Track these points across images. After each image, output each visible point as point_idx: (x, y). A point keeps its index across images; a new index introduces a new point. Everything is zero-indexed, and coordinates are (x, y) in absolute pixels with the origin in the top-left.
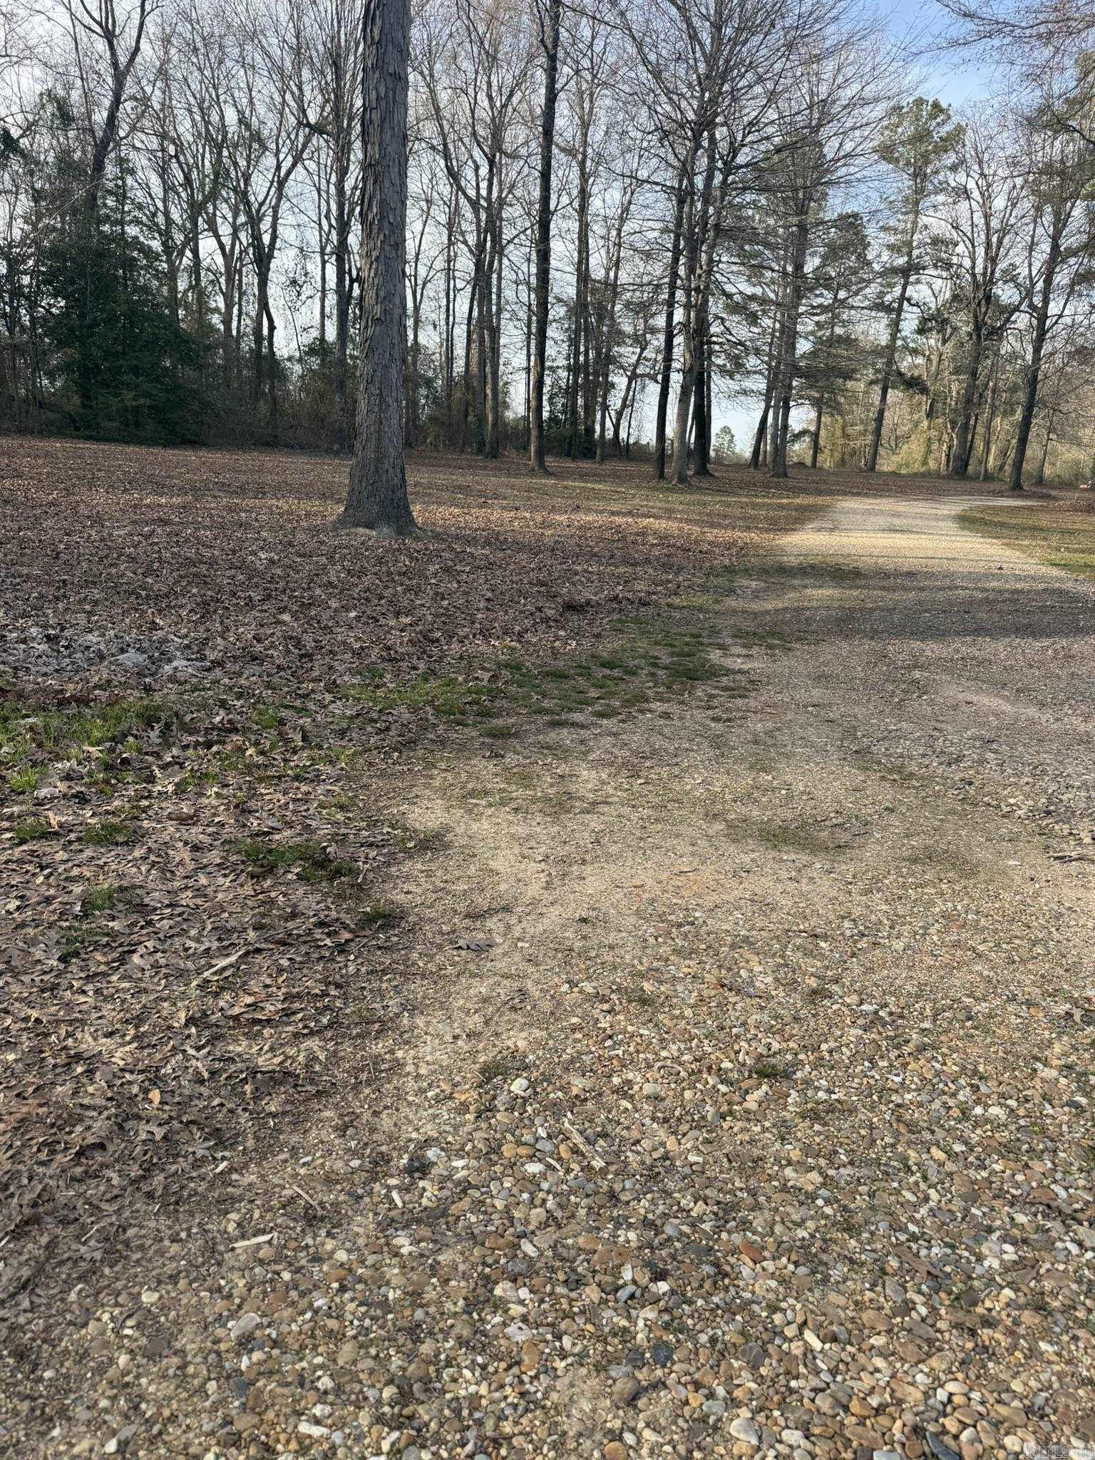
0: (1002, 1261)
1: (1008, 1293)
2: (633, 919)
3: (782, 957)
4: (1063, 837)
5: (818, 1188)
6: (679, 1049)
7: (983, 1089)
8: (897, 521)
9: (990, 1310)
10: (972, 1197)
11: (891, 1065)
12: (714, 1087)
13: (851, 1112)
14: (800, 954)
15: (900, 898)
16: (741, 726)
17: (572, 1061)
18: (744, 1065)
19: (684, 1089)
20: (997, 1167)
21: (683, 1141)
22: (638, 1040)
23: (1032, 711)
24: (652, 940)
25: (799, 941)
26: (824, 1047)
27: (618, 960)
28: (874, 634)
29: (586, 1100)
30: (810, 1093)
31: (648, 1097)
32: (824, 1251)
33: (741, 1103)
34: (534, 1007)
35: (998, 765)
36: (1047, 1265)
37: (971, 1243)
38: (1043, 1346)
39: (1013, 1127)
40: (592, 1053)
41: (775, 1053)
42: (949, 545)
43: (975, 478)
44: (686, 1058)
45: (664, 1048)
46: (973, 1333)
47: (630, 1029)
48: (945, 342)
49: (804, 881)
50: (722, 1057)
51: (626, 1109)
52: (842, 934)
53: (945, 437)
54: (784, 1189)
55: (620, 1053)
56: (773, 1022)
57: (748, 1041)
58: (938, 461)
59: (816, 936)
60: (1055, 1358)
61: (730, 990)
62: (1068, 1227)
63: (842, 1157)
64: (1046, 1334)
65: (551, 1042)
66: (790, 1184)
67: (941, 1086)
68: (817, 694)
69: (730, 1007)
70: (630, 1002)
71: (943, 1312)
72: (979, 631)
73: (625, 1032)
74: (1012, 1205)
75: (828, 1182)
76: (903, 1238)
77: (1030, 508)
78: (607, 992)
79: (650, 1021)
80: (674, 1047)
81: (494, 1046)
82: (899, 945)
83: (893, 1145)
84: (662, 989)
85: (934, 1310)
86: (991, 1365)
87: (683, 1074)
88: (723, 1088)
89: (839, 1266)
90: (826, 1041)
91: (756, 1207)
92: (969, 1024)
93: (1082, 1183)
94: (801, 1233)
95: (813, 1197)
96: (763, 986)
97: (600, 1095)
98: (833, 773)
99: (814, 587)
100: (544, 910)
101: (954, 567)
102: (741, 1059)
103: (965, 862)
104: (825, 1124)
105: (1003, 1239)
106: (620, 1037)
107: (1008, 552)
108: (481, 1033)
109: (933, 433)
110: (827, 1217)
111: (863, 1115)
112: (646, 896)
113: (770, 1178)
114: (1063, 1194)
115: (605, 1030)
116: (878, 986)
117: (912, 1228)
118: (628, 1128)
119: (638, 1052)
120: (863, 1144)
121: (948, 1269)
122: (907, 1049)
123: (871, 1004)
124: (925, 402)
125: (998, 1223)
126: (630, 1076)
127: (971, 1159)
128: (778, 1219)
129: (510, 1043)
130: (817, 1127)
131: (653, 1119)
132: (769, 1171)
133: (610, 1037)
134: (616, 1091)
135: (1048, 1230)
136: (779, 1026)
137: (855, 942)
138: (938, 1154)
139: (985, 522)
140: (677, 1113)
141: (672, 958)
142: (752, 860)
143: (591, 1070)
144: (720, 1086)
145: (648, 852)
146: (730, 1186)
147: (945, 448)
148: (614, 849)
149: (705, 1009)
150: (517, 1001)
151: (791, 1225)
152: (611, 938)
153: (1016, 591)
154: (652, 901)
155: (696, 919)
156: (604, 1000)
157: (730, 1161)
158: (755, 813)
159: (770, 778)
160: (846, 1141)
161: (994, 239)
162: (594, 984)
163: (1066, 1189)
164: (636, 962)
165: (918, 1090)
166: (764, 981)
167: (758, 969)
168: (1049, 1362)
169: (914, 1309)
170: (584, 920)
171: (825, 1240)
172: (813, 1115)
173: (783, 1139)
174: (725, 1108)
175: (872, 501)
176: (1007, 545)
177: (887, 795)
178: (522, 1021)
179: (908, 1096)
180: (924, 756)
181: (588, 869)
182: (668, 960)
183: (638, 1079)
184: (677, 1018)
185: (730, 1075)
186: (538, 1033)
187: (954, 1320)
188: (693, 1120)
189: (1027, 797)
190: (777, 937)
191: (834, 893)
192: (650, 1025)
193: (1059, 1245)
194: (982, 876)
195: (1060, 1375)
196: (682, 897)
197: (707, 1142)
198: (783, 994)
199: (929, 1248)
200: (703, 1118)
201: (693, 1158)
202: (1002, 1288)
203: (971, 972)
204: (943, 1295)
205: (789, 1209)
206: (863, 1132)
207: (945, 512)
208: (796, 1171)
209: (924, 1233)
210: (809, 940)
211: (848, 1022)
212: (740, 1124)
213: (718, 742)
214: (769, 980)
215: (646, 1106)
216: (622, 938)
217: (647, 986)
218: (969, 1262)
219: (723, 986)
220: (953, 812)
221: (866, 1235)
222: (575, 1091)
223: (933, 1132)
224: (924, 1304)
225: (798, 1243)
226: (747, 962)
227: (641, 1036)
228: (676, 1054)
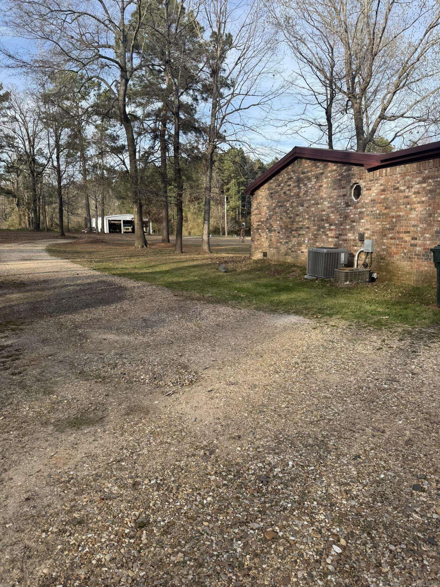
0: (241, 547)
1: (248, 556)
2: (48, 488)
3: (114, 476)
4: (164, 386)
5: (184, 558)
6: (107, 535)
7: (202, 493)
8: (24, 255)
9: (247, 565)
10: (222, 533)
11: (174, 500)
12: (129, 542)
13: (174, 524)
14: (119, 472)
15: (134, 432)
16: (27, 375)
17: (72, 564)
18: (132, 527)
19: (120, 550)
20: (221, 518)
21: (134, 570)
22: (90, 540)
23: (126, 337)
24: (62, 494)
25: (115, 466)
26: (151, 505)
27: (56, 510)
28: (51, 314)
29: (89, 577)
30: (159, 525)
31: (110, 561)
32: (200, 578)
33: (141, 543)
34: (38, 551)
35: (129, 363)
36: (250, 541)
37: (231, 547)
38: (264, 566)
39: (216, 502)
40: (76, 557)
41: (139, 516)
42: (51, 265)
43: (44, 230)
44: (112, 537)
45: (101, 538)
46: (249, 575)
47: (84, 537)
48: (18, 176)
49: (99, 439)
50: (123, 529)
51: (106, 571)
52: (126, 456)
53: (26, 214)
54: (175, 565)
55: (87, 549)
56: (129, 505)
57: (127, 517)
58: (25, 223)
59: (119, 461)
60: (268, 568)
61: (107, 499)
62: (247, 526)
63: (183, 542)
64: (263, 562)
65: (57, 562)
66: (176, 562)
67: (191, 499)
68: (47, 349)
69: (111, 507)
70: (75, 526)
71: (239, 574)
72: (87, 305)
73: (83, 540)
74: (232, 528)
75: (185, 554)
76: (215, 558)
77: (70, 243)
78: (63, 527)
79: (88, 529)
80: (105, 535)
81: (34, 579)
82: (145, 451)
83: (193, 528)
84: (82, 513)
85: (236, 575)
86: (258, 581)
87: (116, 544)
88: (132, 541)
89: (206, 580)
90: (150, 502)
91: (172, 578)
92: (183, 472)
93: (242, 510)
94: (190, 577)
95: (185, 562)
96: (116, 492)
97: (93, 572)
98: (77, 386)
99: (9, 294)
100: (5, 503)
101: (60, 276)
102: (130, 526)
103: (143, 408)
104: (170, 534)
105: (237, 541)
106: (83, 543)
107: (75, 265)
108: (23, 577)
109: (21, 213)
110: (193, 566)
111: (178, 523)
112: (45, 474)
113: (169, 564)
114: (240, 516)
115: (74, 544)
116: (150, 471)
117: (215, 553)
118: (112, 578)
119: (93, 545)
120: (185, 533)
121: (231, 560)
122: (174, 491)
123: (153, 480)
124: (15, 201)
125: (233, 536)
126: (98, 557)
127: (214, 519)
128: (181, 577)
129: (40, 573)
130: (169, 536)
131: (118, 568)
132: (167, 562)
133: (79, 546)
134: (97, 566)
135: (244, 530)
136: (132, 505)
137: (132, 457)
138: (206, 524)
139: (59, 252)
140: (124, 561)
141: (76, 497)
142: (75, 438)
143: (82, 564)
144: (131, 541)
145: (31, 453)
146: (160, 576)
147: (27, 218)
148: (15, 457)
149: (103, 513)
150: (27, 553)
151: (185, 576)
152: (46, 502)
153: (89, 284)
154: (50, 476)
155: (72, 475)
156: (65, 531)
157: (153, 567)
158: (61, 416)
159: (55, 396)
160: (180, 535)
161: (31, 138)
162: (55, 527)
163: (240, 514)
164: (63, 507)
165: (186, 504)
166: (115, 489)
167: (110, 485)
168: (268, 570)
169: (232, 579)
170: (27, 499)
171: (198, 575)
172: (165, 533)
173: (163, 547)
174: (138, 548)
175: (8, 245)
176: (73, 262)
177: (101, 389)
178: (37, 560)
179: (185, 508)
180: (104, 367)
181: (10, 473)
182: (75, 499)
183: (102, 556)
184: (97, 522)
185: (131, 534)
186: (49, 562)
187: (243, 574)
188: (131, 560)
189: (146, 374)
190: (106, 468)
191: (112, 440)
192: (90, 531)
193: (249, 533)
194: (152, 412)
195: (272, 572)
196: (60, 468)
197: (142, 565)
198: (125, 491)
199: (223, 557)
200: (134, 556)
201: (142, 574)
202: (246, 556)
203: (171, 451)
204: (235, 569)
205: (182, 571)
206: (182, 529)
207: (41, 248)
208: (174, 556)
209: (219, 553)
210: (118, 464)
211: (151, 491)
212: (147, 551)
213: (23, 386)
214: (116, 488)
215: (112, 565)
216: (50, 499)
217: (76, 515)
218: (234, 554)
219: (103, 499)
220: (127, 388)
221: (206, 564)
222: (83, 577)
223: (199, 517)
224: (233, 575)
225: (192, 581)
226: (104, 484)
227: (90, 538)
228: (107, 537)
